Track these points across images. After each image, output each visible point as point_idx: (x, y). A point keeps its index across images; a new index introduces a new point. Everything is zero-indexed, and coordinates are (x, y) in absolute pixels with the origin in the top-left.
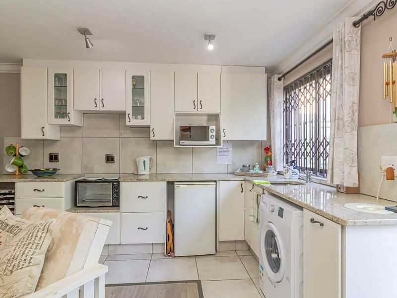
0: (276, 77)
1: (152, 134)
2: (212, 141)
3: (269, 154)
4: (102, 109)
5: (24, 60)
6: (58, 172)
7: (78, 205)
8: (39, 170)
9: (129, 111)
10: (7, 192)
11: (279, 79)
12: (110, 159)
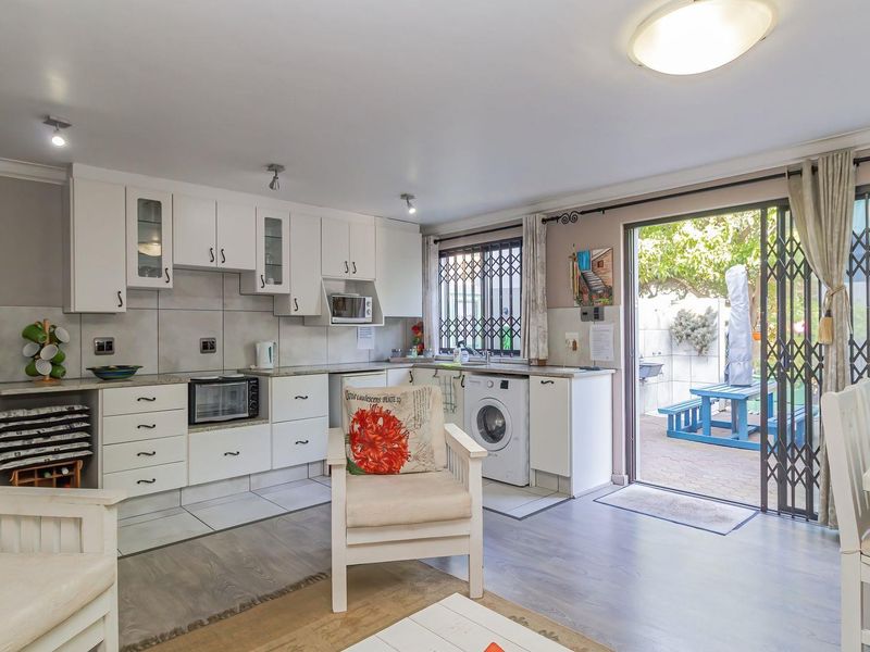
0: (432, 238)
1: (293, 307)
2: (369, 317)
3: (420, 334)
4: (220, 265)
5: (74, 165)
6: (139, 372)
7: (197, 420)
8: (107, 368)
9: (261, 271)
10: (65, 410)
11: (435, 242)
12: (208, 346)
